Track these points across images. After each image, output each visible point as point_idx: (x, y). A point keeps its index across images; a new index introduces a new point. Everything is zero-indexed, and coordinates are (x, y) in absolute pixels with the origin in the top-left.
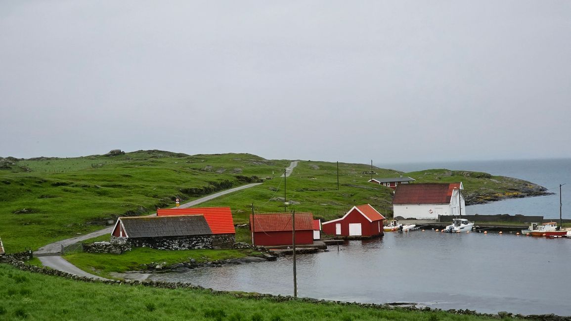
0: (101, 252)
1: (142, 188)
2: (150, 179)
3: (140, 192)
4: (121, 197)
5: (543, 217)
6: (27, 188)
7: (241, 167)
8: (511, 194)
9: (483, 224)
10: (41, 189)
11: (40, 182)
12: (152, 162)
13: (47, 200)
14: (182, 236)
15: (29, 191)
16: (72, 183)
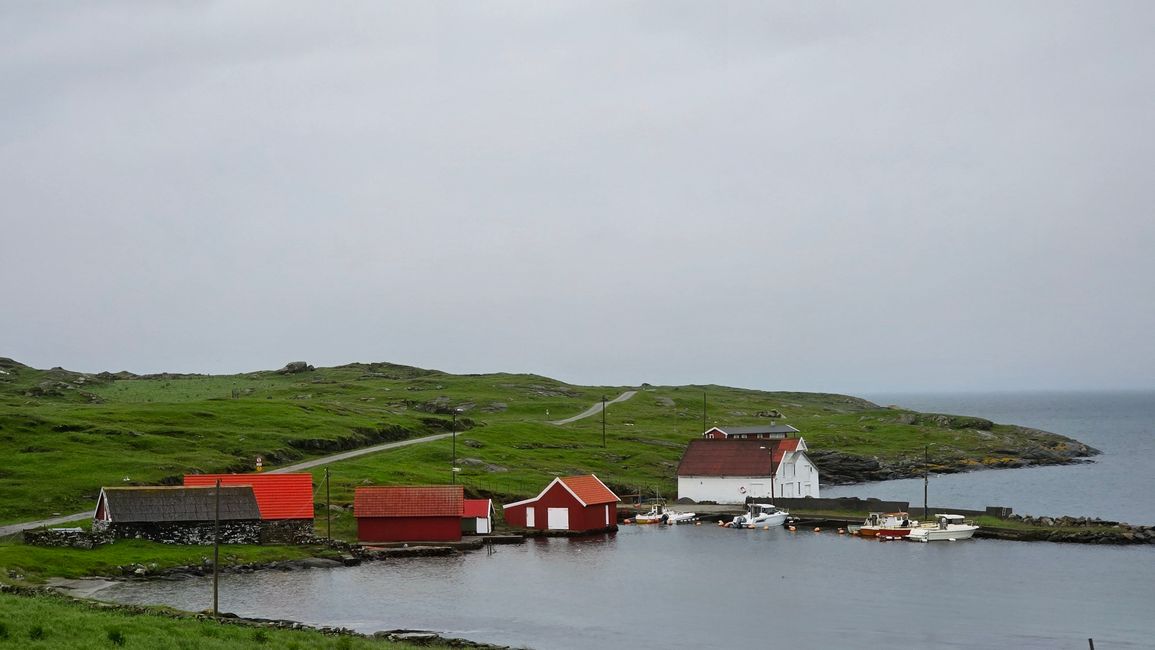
0: (58, 545)
1: (221, 437)
2: (244, 421)
3: (212, 445)
4: (173, 452)
5: (908, 504)
6: (7, 434)
7: (506, 401)
8: (994, 461)
9: (807, 513)
10: (31, 436)
11: (32, 425)
12: (344, 387)
13: (34, 456)
14: (207, 521)
15: (10, 439)
16: (91, 427)
